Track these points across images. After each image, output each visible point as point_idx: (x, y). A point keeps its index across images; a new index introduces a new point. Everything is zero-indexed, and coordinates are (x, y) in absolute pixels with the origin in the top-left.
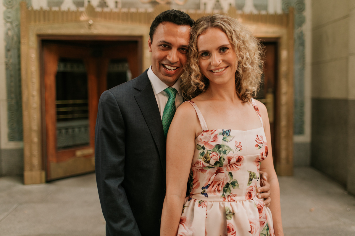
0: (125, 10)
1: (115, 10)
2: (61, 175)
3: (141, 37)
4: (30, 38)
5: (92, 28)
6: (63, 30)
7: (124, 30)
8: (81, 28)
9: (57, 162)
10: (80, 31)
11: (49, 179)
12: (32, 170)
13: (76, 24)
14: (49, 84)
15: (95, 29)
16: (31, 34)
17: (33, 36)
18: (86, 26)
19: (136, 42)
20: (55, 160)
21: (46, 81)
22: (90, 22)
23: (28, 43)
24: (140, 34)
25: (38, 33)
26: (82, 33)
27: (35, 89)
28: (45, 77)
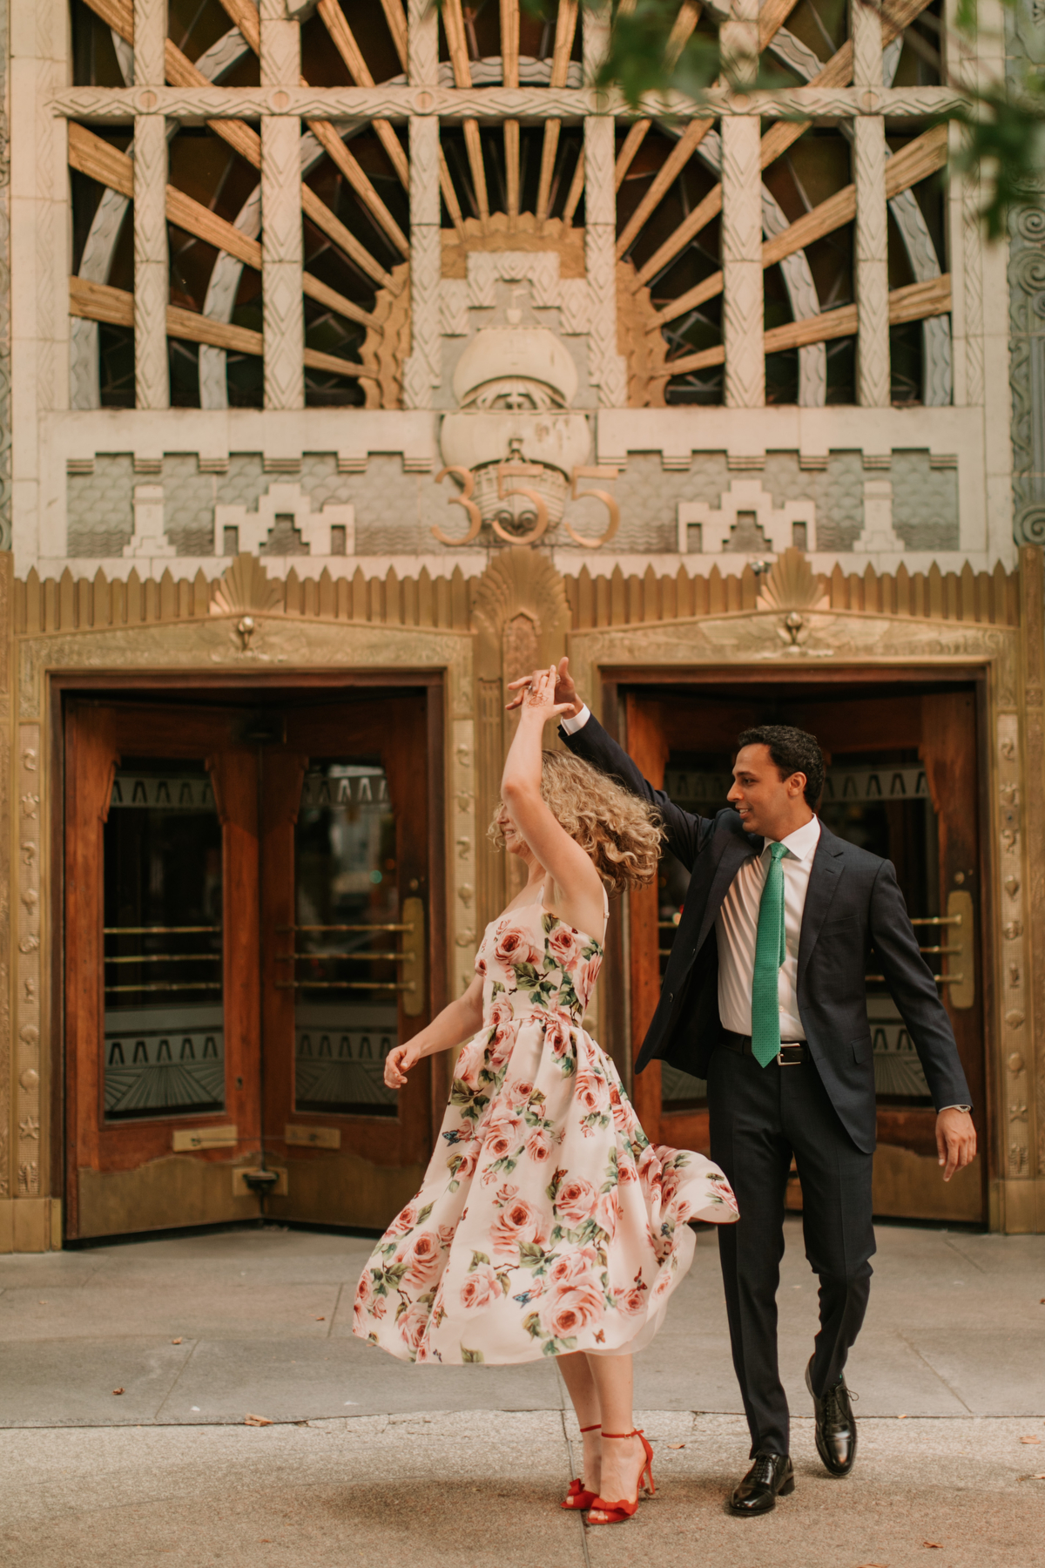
0: (375, 568)
1: (342, 569)
3: (440, 673)
4: (23, 683)
5: (252, 641)
6: (146, 655)
7: (373, 647)
8: (214, 642)
9: (105, 1170)
10: (209, 655)
11: (73, 1236)
12: (16, 1197)
13: (193, 626)
14: (80, 859)
15: (265, 647)
16: (25, 670)
17: (32, 678)
18: (234, 637)
19: (422, 691)
20: (95, 1162)
21: (71, 848)
22: (248, 621)
23: (17, 705)
24: (436, 661)
25: (53, 666)
26: (216, 663)
27: (35, 877)
28: (70, 831)
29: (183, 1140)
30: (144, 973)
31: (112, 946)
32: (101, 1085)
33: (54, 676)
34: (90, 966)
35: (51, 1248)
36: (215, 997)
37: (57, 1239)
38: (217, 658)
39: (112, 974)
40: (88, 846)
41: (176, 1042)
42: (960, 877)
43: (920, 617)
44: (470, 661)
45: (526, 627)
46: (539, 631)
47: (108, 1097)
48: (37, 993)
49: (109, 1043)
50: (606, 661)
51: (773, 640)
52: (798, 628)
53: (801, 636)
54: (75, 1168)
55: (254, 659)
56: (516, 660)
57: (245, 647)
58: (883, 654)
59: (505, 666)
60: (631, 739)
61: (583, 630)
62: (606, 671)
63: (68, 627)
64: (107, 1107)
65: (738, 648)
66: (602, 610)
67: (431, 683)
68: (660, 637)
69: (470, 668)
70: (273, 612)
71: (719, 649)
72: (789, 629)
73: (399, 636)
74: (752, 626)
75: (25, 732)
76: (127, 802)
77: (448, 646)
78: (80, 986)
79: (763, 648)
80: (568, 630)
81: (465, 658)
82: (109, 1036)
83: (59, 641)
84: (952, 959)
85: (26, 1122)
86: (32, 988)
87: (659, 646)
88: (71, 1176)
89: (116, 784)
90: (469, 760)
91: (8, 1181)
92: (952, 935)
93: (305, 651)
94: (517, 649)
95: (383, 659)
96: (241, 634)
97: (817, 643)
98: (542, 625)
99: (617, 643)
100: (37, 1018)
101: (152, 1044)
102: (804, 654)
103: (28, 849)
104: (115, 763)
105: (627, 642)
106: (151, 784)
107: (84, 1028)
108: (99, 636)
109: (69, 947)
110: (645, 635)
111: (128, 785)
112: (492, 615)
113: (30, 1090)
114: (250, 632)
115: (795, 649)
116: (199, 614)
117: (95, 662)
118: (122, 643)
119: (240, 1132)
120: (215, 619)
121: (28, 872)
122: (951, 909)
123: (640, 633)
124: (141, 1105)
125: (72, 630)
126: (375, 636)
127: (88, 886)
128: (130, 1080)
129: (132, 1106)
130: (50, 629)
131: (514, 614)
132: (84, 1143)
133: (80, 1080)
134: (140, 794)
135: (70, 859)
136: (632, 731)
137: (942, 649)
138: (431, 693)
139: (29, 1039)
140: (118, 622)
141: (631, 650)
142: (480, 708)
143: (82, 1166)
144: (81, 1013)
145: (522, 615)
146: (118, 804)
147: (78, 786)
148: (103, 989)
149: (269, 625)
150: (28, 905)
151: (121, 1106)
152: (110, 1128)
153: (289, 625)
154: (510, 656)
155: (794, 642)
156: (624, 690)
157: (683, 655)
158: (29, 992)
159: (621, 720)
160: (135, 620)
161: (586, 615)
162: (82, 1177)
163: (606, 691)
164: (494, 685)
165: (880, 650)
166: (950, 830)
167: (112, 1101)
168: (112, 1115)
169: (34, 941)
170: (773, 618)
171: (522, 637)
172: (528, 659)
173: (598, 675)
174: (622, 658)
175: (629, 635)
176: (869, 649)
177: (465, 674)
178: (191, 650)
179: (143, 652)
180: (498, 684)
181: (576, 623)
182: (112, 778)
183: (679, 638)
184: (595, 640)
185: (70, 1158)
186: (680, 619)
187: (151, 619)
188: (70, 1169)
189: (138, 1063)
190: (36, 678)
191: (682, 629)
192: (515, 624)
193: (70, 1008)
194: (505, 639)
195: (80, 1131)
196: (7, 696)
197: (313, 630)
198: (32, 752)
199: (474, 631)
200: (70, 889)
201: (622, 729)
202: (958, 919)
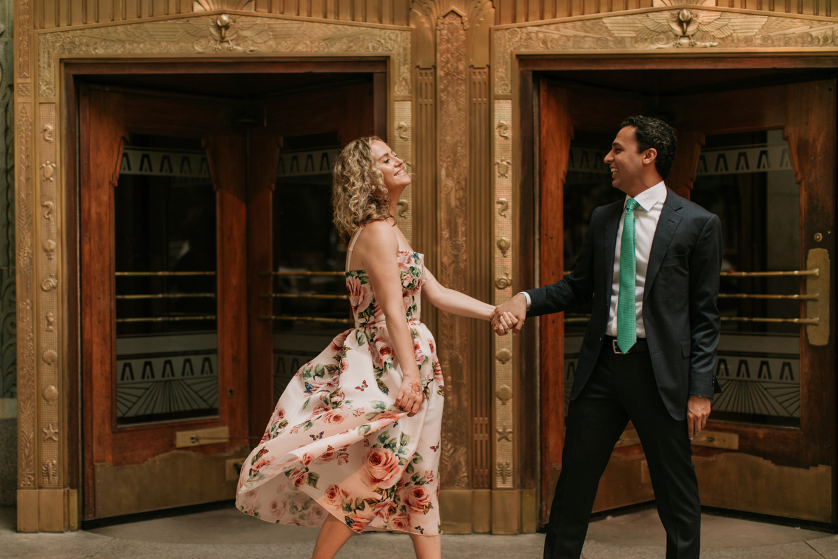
2: (127, 508)
3: (384, 61)
4: (42, 69)
5: (228, 34)
6: (142, 45)
7: (329, 40)
8: (197, 36)
9: (117, 464)
10: (193, 47)
11: (90, 517)
12: (40, 488)
13: (181, 21)
14: (94, 216)
15: (239, 39)
16: (44, 59)
17: (49, 66)
18: (213, 31)
19: (369, 77)
20: (110, 457)
21: (85, 206)
22: (225, 18)
23: (36, 87)
24: (380, 52)
25: (66, 56)
26: (199, 53)
27: (54, 230)
28: (85, 193)
29: (183, 438)
30: (145, 308)
31: (122, 286)
32: (113, 397)
33: (66, 63)
34: (104, 302)
35: (70, 529)
36: (211, 326)
37: (74, 521)
38: (201, 48)
39: (122, 308)
40: (101, 204)
41: (178, 362)
42: (819, 237)
43: (794, 13)
44: (409, 51)
45: (457, 22)
46: (467, 26)
47: (119, 405)
48: (55, 324)
49: (120, 364)
50: (523, 51)
51: (665, 33)
52: (689, 22)
53: (691, 29)
54: (92, 464)
55: (229, 49)
56: (448, 50)
57: (222, 40)
58: (761, 45)
59: (438, 55)
60: (543, 118)
61: (504, 25)
62: (523, 59)
63: (78, 24)
64: (119, 414)
65: (636, 40)
66: (520, 8)
67: (376, 70)
68: (569, 31)
69: (409, 57)
70: (245, 10)
71: (621, 41)
72: (680, 23)
73: (350, 30)
74: (649, 22)
75: (44, 110)
76: (135, 171)
77: (390, 39)
78: (95, 318)
79: (658, 40)
80: (493, 26)
81: (405, 49)
82: (120, 357)
83: (70, 35)
84: (809, 304)
85: (48, 428)
86: (51, 319)
87: (568, 38)
88: (88, 470)
89: (125, 155)
90: (408, 135)
91: (33, 475)
92: (810, 284)
93: (272, 43)
94: (448, 41)
95: (336, 49)
96: (219, 28)
97: (704, 36)
98: (470, 21)
99: (533, 35)
100: (56, 345)
101: (158, 364)
102: (692, 45)
103: (47, 206)
104: (123, 138)
105: (541, 35)
106: (156, 157)
107: (98, 351)
108: (103, 30)
109: (84, 288)
110: (557, 29)
111: (135, 157)
112: (427, 12)
113: (51, 402)
114: (227, 27)
115: (685, 41)
116: (185, 12)
117: (100, 52)
118: (123, 36)
119: (231, 432)
120: (198, 16)
121: (48, 225)
122: (809, 263)
123: (552, 27)
124: (149, 412)
125: (82, 25)
126: (329, 30)
127: (101, 237)
128: (140, 392)
129: (141, 412)
130: (64, 26)
131: (446, 11)
132: (99, 443)
133: (95, 393)
134: (146, 164)
135: (85, 215)
136: (544, 112)
137: (813, 40)
138: (376, 78)
139: (49, 361)
140: (119, 20)
141: (545, 42)
142: (417, 91)
143: (98, 461)
144: (96, 340)
145: (453, 12)
146: (127, 172)
147: (91, 156)
148: (115, 320)
149: (242, 21)
150: (48, 252)
151: (132, 413)
152: (121, 431)
153: (259, 21)
154: (442, 47)
155: (684, 35)
156: (537, 76)
157: (589, 47)
158: (50, 323)
159: (535, 102)
160: (132, 17)
161: (507, 12)
162: (98, 470)
163: (523, 76)
164: (428, 72)
165: (759, 41)
166: (811, 197)
167: (125, 409)
168: (124, 420)
169: (53, 282)
170: (667, 15)
171: (452, 30)
172: (457, 49)
173: (516, 64)
174: (538, 48)
175: (543, 29)
176: (748, 41)
177: (404, 64)
178: (178, 42)
179: (140, 43)
180: (432, 71)
181: (498, 19)
182: (122, 151)
183: (586, 31)
184: (514, 33)
185: (88, 456)
186: (587, 16)
187: (145, 17)
188: (87, 464)
189: (146, 379)
190: (52, 65)
191: (588, 23)
192: (447, 20)
193: (86, 337)
194: (438, 33)
195: (95, 434)
196: (29, 80)
197: (278, 25)
198: (50, 127)
199: (413, 26)
200: (86, 239)
201: (536, 109)
202: (817, 271)
